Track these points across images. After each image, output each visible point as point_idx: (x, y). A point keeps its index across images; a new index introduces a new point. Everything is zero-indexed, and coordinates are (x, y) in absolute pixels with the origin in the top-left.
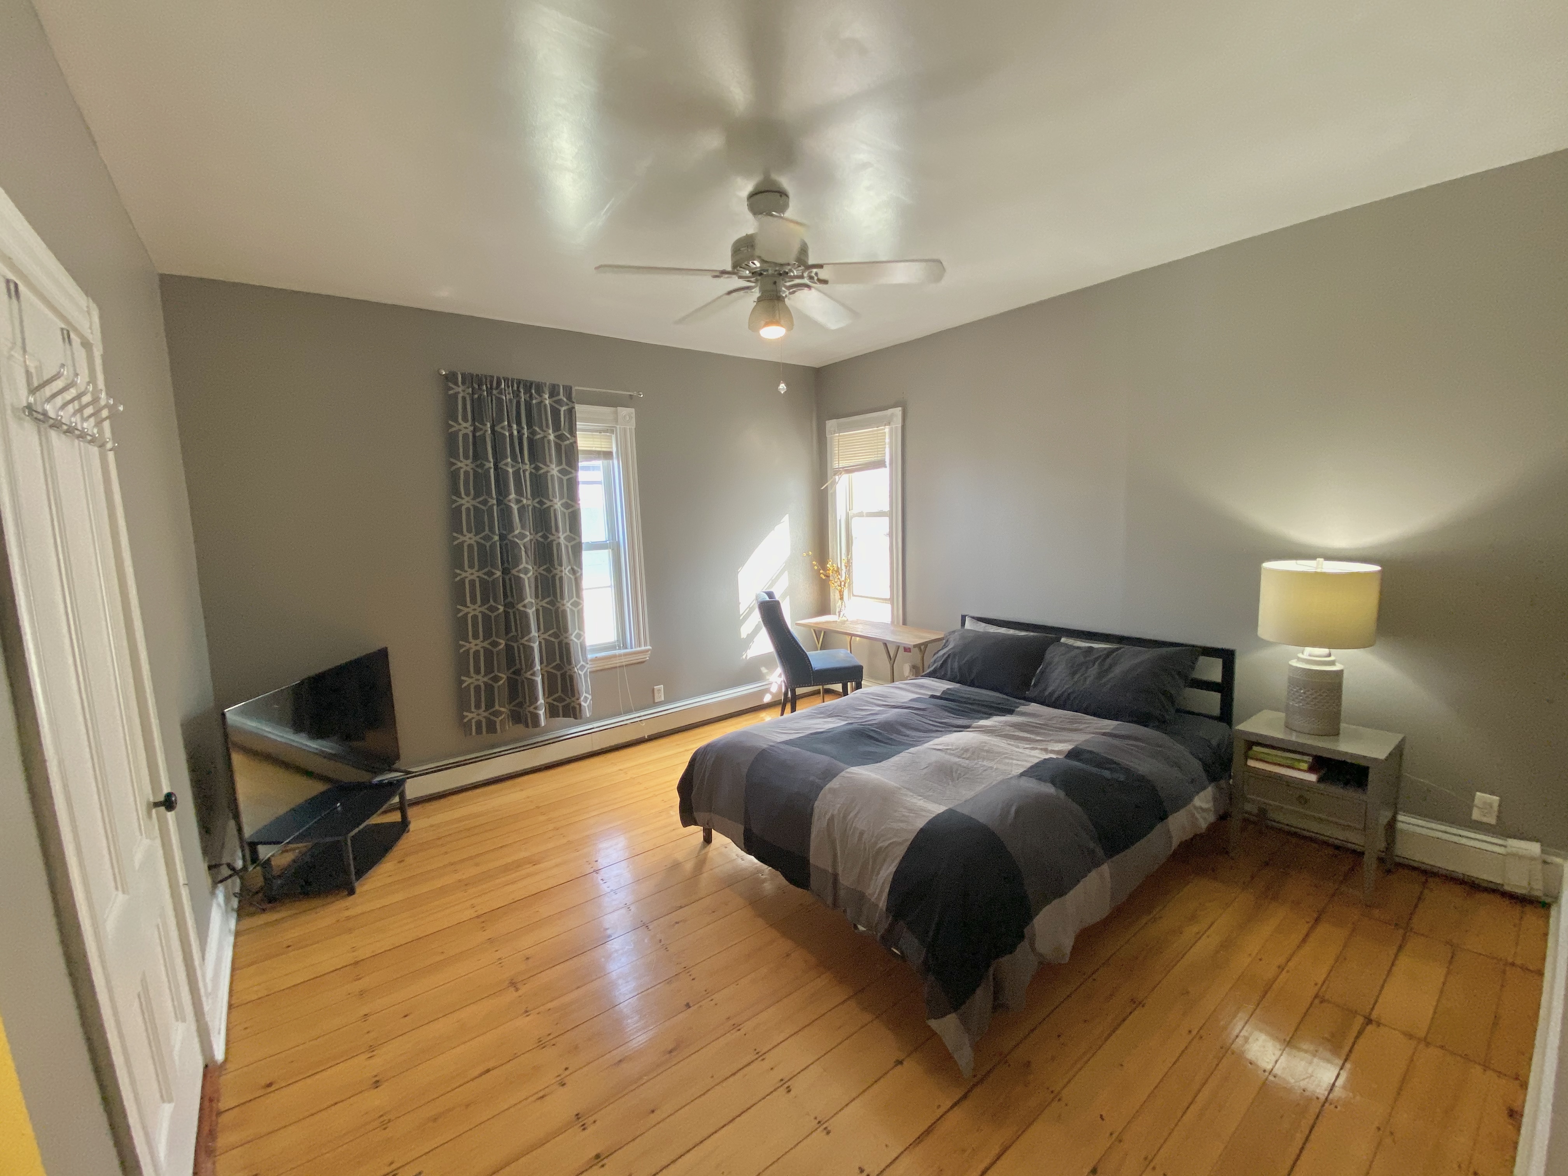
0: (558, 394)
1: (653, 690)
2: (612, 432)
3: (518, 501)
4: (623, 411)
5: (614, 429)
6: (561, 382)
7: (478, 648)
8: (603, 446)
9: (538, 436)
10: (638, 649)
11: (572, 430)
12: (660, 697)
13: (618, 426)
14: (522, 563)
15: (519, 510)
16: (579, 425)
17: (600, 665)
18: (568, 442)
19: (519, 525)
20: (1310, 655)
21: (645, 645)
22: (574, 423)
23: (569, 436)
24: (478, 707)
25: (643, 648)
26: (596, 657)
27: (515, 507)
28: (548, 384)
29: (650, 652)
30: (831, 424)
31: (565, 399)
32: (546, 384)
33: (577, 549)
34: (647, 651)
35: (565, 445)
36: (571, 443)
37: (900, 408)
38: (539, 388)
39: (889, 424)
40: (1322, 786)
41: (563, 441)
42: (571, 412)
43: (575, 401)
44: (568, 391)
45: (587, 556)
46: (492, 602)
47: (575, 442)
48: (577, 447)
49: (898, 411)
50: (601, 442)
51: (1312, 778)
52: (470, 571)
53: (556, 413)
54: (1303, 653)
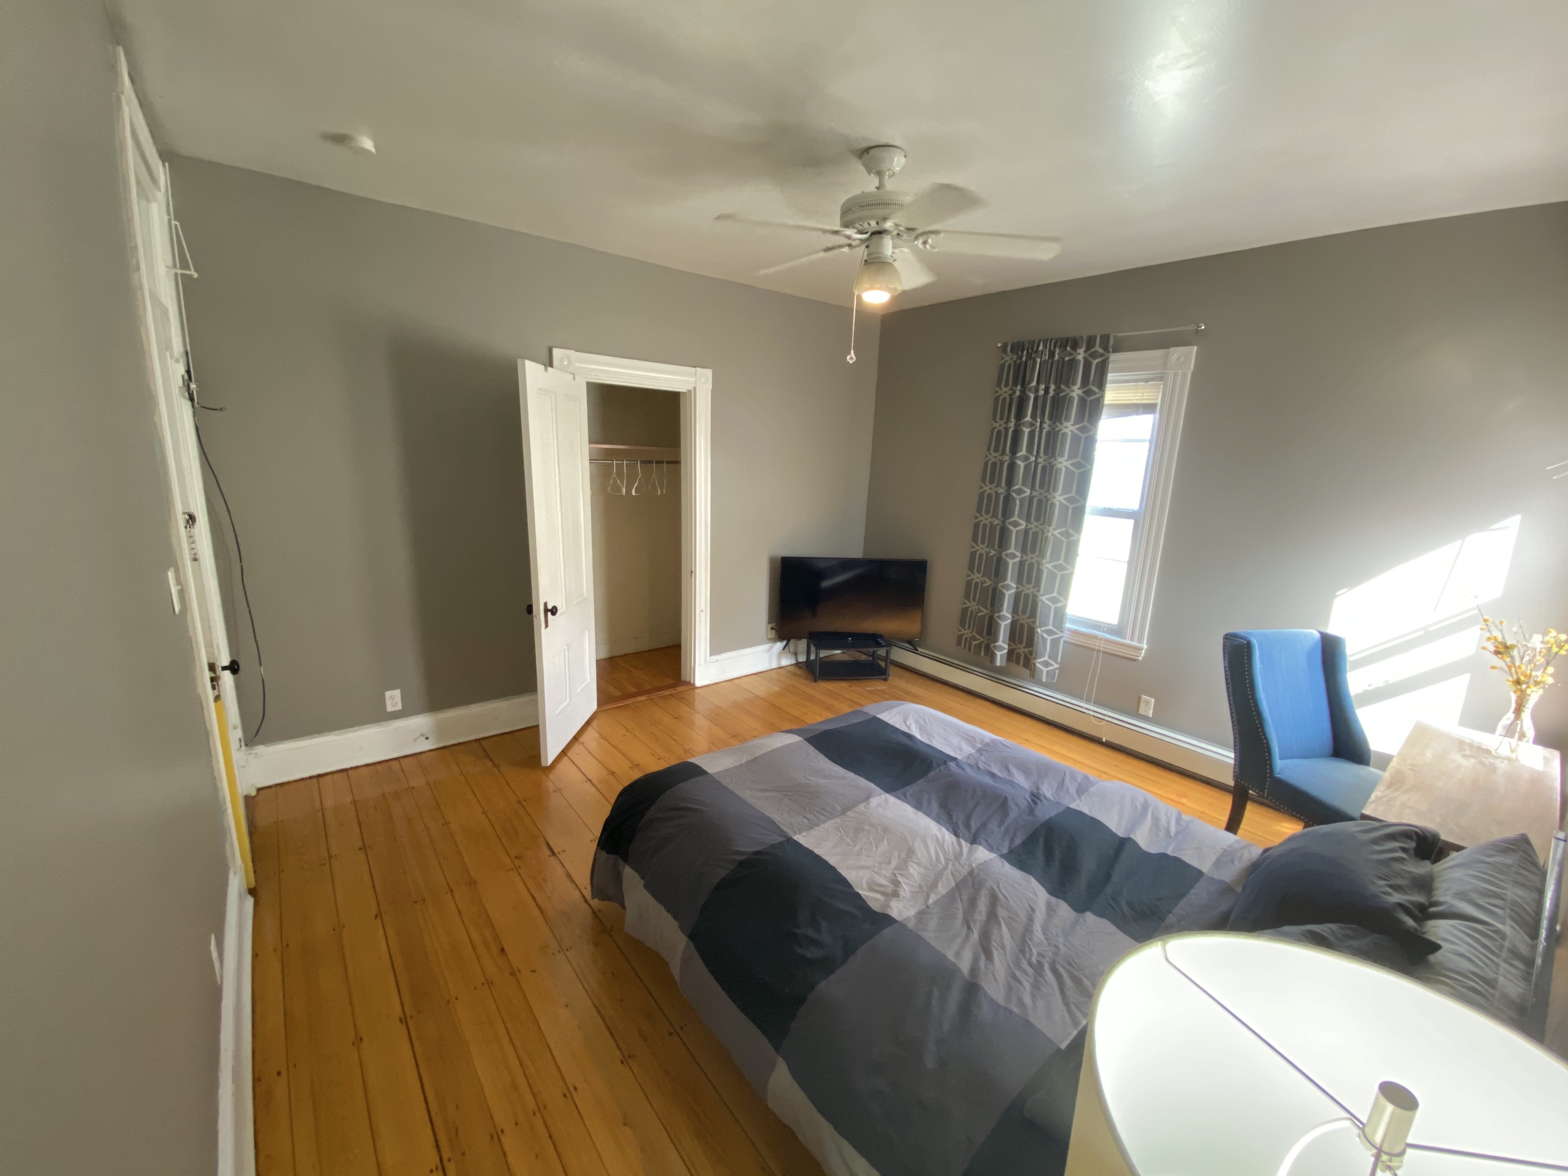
0: (1095, 346)
2: (1161, 378)
3: (1027, 459)
4: (1176, 353)
5: (1161, 375)
6: (1101, 333)
7: (978, 580)
8: (1144, 398)
9: (1064, 395)
11: (1101, 384)
12: (1147, 710)
13: (1168, 372)
14: (1014, 516)
16: (1110, 376)
17: (1081, 640)
19: (1020, 482)
21: (1139, 641)
22: (1105, 375)
23: (1094, 391)
24: (969, 627)
25: (1134, 643)
26: (1076, 630)
28: (1086, 336)
29: (1144, 652)
31: (1101, 350)
32: (1082, 337)
33: (1078, 513)
34: (1141, 650)
35: (1091, 400)
36: (1096, 398)
38: (1076, 344)
41: (1089, 396)
42: (1104, 363)
43: (1113, 350)
44: (1105, 339)
45: (1091, 523)
47: (1102, 397)
48: (1104, 401)
50: (1143, 393)
52: (985, 516)
53: (1088, 366)
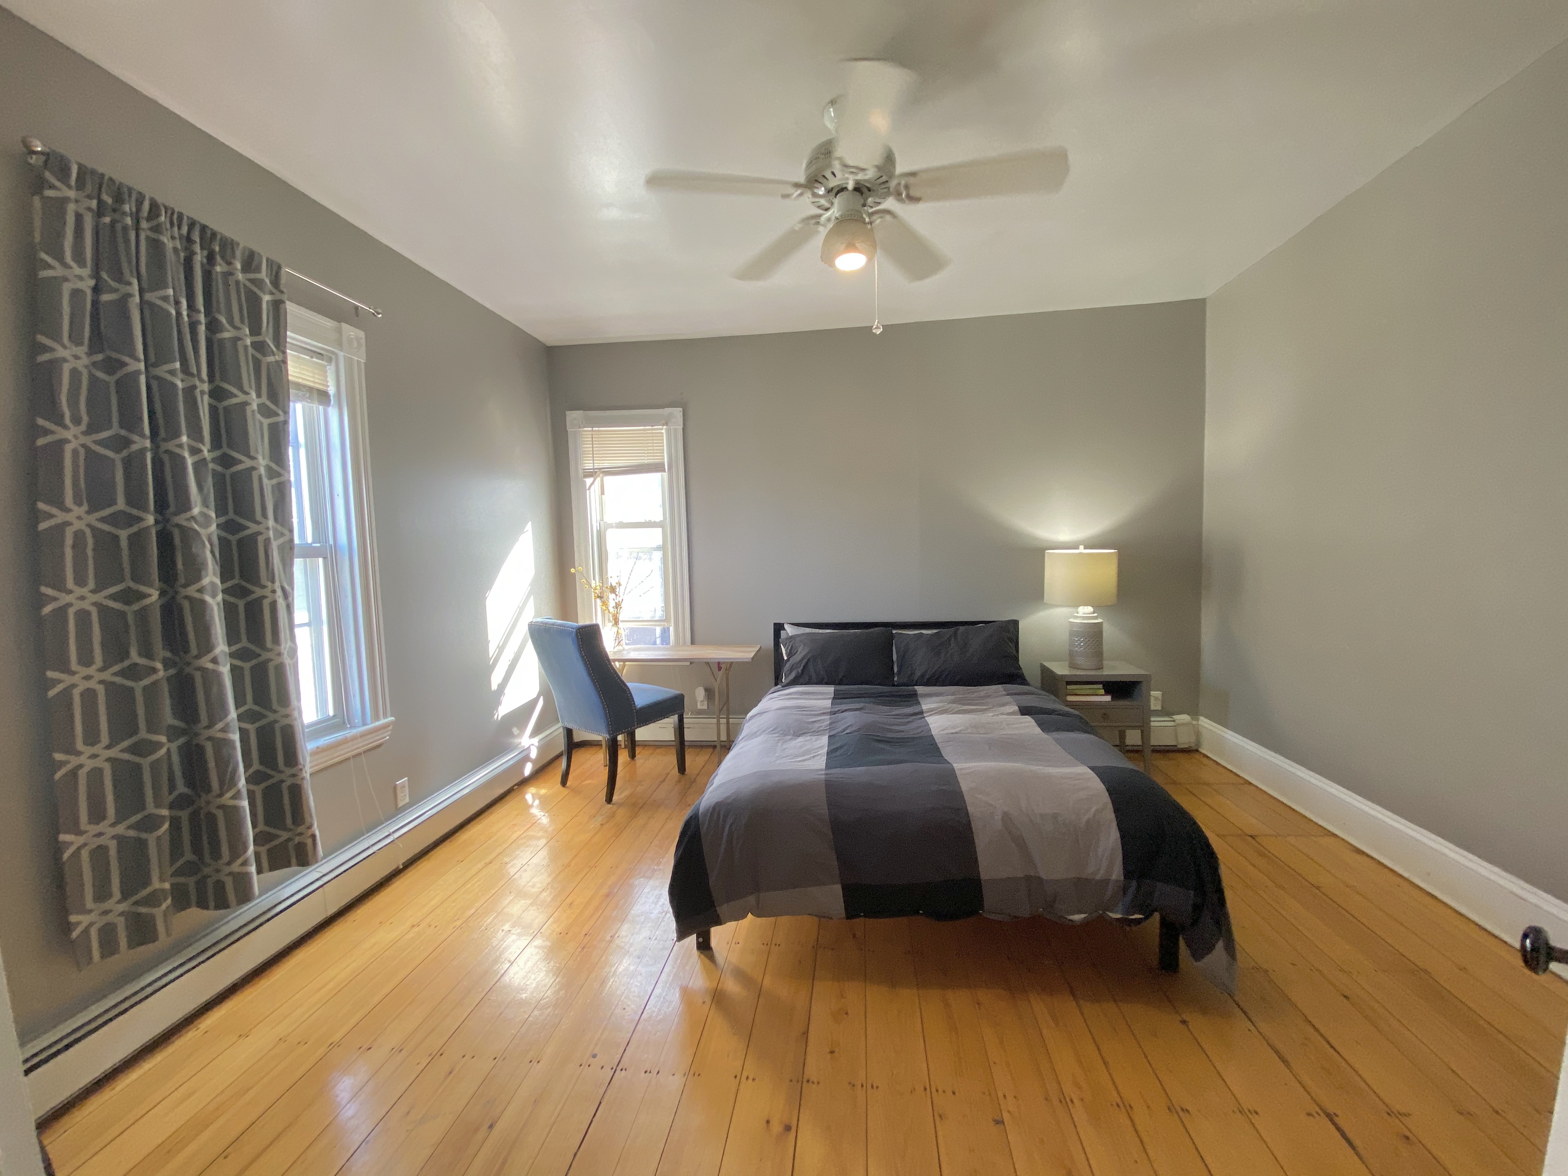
0: (258, 270)
1: (395, 787)
2: (330, 360)
3: (195, 451)
4: (351, 332)
5: (333, 357)
6: (265, 253)
7: (98, 763)
8: (317, 381)
9: (226, 335)
10: (377, 724)
11: (280, 342)
12: (404, 798)
13: (341, 354)
15: (196, 465)
16: (291, 336)
17: (320, 761)
18: (271, 359)
19: (197, 497)
20: (1084, 614)
21: (385, 716)
22: (282, 331)
23: (274, 349)
24: (102, 895)
25: (383, 721)
26: (318, 748)
27: (190, 461)
28: (241, 246)
29: (391, 728)
30: (573, 416)
31: (268, 281)
32: (237, 244)
33: (285, 552)
34: (385, 727)
35: (268, 364)
36: (277, 362)
37: (681, 409)
38: (228, 246)
39: (666, 424)
40: (1113, 703)
41: (264, 355)
42: (277, 306)
43: (285, 290)
44: (275, 270)
46: (135, 657)
48: (287, 374)
49: (678, 412)
50: (317, 373)
51: (1108, 698)
52: (77, 591)
53: (254, 302)
54: (1078, 613)
